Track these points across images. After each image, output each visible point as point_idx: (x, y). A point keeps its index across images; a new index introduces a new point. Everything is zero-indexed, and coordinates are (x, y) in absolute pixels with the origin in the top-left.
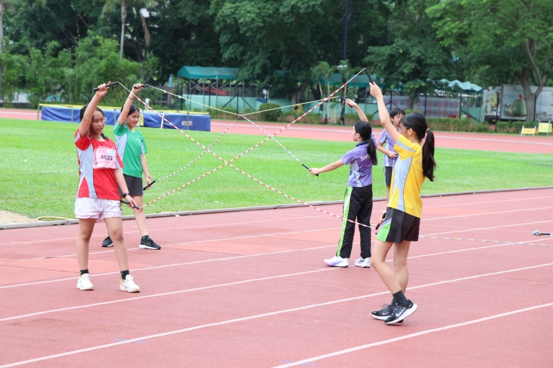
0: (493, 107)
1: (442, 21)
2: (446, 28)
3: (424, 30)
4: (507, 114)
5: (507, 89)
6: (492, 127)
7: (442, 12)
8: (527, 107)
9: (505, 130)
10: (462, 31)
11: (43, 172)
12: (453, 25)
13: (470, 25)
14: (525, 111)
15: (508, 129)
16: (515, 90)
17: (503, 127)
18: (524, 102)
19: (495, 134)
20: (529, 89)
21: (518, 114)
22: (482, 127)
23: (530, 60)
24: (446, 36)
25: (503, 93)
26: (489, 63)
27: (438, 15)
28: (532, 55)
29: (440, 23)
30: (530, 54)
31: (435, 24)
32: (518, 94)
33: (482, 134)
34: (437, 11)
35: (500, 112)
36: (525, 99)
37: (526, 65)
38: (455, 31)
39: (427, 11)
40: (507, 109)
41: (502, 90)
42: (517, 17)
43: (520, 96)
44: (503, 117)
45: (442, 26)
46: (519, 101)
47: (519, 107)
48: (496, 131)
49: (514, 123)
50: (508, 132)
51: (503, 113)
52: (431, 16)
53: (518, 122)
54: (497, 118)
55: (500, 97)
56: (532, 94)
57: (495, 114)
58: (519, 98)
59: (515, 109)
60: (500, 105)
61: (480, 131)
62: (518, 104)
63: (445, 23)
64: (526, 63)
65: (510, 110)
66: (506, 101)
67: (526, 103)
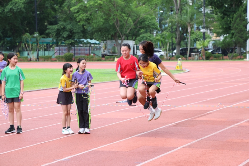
0: (104, 50)
1: (78, 14)
2: (80, 17)
3: (71, 18)
4: (110, 53)
5: (109, 42)
6: (104, 59)
7: (78, 10)
8: (118, 49)
9: (109, 60)
10: (87, 18)
12: (83, 15)
13: (91, 15)
14: (117, 51)
15: (110, 59)
16: (112, 42)
17: (108, 58)
18: (116, 47)
19: (104, 62)
20: (118, 42)
21: (114, 52)
22: (99, 59)
23: (117, 29)
24: (81, 20)
25: (107, 44)
26: (100, 31)
27: (76, 11)
28: (118, 27)
29: (77, 15)
30: (117, 27)
31: (75, 15)
32: (113, 44)
33: (99, 62)
34: (75, 9)
35: (107, 52)
36: (117, 46)
37: (116, 32)
38: (84, 18)
39: (71, 9)
40: (109, 51)
41: (107, 42)
42: (110, 10)
43: (115, 45)
44: (108, 54)
45: (79, 16)
46: (114, 47)
47: (114, 50)
48: (105, 60)
49: (112, 56)
50: (110, 61)
51: (108, 53)
52: (73, 12)
53: (114, 56)
54: (106, 55)
55: (106, 45)
56: (119, 44)
57: (104, 53)
58: (114, 46)
59: (113, 50)
60: (106, 49)
61: (98, 60)
62: (114, 48)
63: (79, 15)
64: (115, 30)
65: (111, 51)
66: (109, 47)
67: (117, 48)
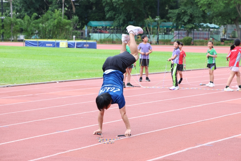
0: (223, 34)
2: (202, 2)
3: (192, 2)
4: (229, 37)
5: (229, 26)
6: (223, 43)
8: (238, 34)
9: (228, 44)
10: (208, 2)
12: (204, 0)
14: (237, 36)
15: (229, 44)
16: (232, 27)
17: (227, 43)
18: (236, 32)
19: (224, 46)
20: (239, 26)
21: (234, 37)
22: (218, 43)
23: (238, 13)
24: (202, 5)
25: (227, 28)
26: (221, 15)
30: (238, 11)
32: (234, 28)
33: (218, 46)
35: (226, 37)
36: (237, 31)
37: (237, 16)
38: (205, 3)
40: (229, 35)
41: (227, 27)
43: (235, 29)
44: (228, 39)
46: (234, 32)
47: (234, 34)
48: (224, 45)
49: (232, 41)
51: (227, 37)
54: (225, 39)
55: (226, 30)
56: (240, 28)
57: (224, 37)
58: (234, 30)
59: (233, 35)
60: (226, 34)
62: (234, 33)
64: (237, 15)
65: (231, 36)
66: (229, 32)
67: (238, 32)
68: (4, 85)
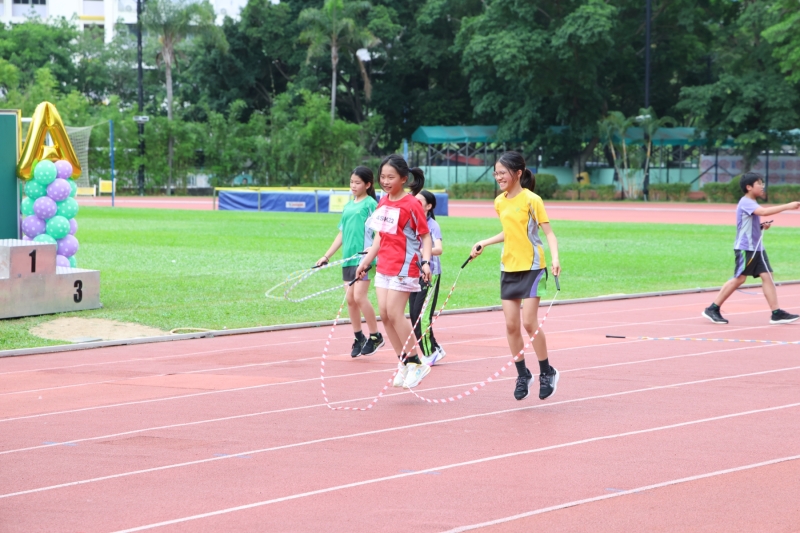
1: (787, 47)
2: (793, 57)
3: (761, 60)
7: (787, 34)
11: (193, 274)
24: (795, 68)
27: (781, 39)
29: (784, 50)
31: (777, 52)
34: (779, 33)
39: (764, 34)
45: (787, 54)
52: (770, 41)
63: (791, 50)
68: (192, 331)
